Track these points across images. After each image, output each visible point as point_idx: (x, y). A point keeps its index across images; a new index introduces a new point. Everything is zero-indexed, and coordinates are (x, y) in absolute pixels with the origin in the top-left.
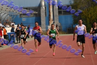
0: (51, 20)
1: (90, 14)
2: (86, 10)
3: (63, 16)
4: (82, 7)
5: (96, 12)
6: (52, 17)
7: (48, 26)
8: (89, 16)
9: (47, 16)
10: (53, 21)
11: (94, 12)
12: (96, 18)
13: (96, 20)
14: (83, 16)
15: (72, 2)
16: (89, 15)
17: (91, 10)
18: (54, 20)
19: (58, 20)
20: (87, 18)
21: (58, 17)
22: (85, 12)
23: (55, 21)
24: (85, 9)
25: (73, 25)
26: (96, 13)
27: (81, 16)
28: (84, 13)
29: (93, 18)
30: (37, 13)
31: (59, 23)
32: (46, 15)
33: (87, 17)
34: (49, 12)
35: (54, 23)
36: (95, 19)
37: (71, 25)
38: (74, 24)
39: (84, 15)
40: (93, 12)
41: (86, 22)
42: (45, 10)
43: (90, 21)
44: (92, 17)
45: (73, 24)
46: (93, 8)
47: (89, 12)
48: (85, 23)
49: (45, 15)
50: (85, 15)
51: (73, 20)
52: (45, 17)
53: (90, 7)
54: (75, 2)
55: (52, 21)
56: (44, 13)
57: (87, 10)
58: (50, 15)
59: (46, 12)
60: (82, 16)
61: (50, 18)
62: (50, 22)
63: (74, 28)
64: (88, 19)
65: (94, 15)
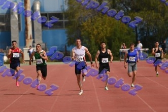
0: (29, 38)
1: (97, 28)
2: (90, 21)
3: (49, 32)
4: (83, 16)
5: (106, 26)
6: (30, 33)
7: (24, 49)
8: (95, 32)
9: (22, 30)
10: (32, 40)
11: (102, 25)
12: (106, 36)
13: (106, 38)
14: (85, 32)
15: (66, 8)
16: (95, 30)
17: (98, 21)
18: (33, 38)
19: (41, 37)
20: (92, 35)
21: (41, 33)
22: (87, 25)
23: (36, 40)
24: (88, 20)
25: (67, 47)
26: (106, 28)
27: (81, 32)
28: (87, 27)
29: (102, 34)
30: (4, 24)
31: (43, 42)
32: (20, 29)
33: (90, 33)
34: (26, 23)
35: (34, 42)
36: (104, 38)
37: (64, 47)
38: (69, 46)
39: (85, 30)
40: (100, 25)
41: (90, 42)
42: (19, 20)
43: (96, 40)
44: (99, 34)
45: (67, 45)
46: (102, 18)
47: (93, 24)
48: (87, 43)
49: (18, 29)
50: (87, 29)
51: (68, 39)
52: (18, 32)
53: (95, 17)
54: (71, 8)
55: (31, 38)
56: (17, 26)
57: (92, 22)
58: (26, 30)
59: (19, 24)
60: (83, 31)
61: (27, 33)
62: (27, 40)
63: (69, 51)
64: (93, 37)
65: (102, 30)
